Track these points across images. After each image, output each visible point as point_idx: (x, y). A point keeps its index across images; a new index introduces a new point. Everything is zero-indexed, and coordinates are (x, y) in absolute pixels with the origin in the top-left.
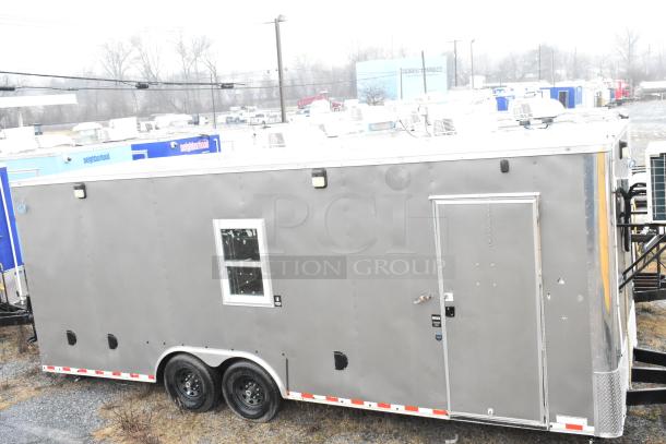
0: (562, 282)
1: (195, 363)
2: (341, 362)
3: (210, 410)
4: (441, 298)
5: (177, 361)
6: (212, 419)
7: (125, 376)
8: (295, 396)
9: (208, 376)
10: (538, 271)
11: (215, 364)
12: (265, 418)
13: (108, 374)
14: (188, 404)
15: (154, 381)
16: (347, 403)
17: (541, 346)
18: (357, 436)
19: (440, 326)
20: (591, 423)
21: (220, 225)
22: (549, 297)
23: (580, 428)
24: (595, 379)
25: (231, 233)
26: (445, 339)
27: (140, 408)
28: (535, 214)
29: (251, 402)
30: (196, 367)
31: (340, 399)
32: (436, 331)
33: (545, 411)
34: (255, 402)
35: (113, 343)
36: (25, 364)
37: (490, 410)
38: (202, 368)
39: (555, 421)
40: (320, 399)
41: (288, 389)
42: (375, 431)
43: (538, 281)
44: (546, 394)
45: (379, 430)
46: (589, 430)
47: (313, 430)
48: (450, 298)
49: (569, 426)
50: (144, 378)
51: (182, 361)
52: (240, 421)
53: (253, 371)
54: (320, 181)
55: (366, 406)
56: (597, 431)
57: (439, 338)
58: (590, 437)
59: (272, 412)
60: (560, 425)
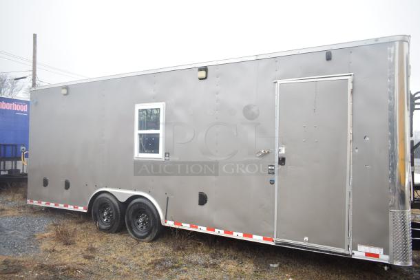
0: (368, 139)
1: (111, 198)
2: (203, 199)
3: (116, 232)
4: (277, 151)
5: (100, 198)
6: (116, 238)
7: (71, 208)
8: (170, 224)
9: (118, 208)
10: (350, 131)
11: (123, 200)
12: (147, 239)
13: (61, 206)
14: (104, 227)
15: (86, 211)
16: (203, 230)
17: (349, 189)
18: (207, 256)
19: (274, 173)
20: (386, 253)
21: (138, 107)
22: (357, 151)
23: (377, 256)
24: (391, 216)
25: (145, 112)
26: (276, 183)
28: (350, 87)
29: (142, 227)
30: (111, 201)
31: (199, 227)
32: (271, 177)
33: (349, 241)
34: (144, 228)
35: (67, 186)
37: (306, 238)
38: (115, 202)
39: (356, 250)
40: (186, 226)
41: (166, 219)
42: (221, 254)
43: (349, 137)
44: (351, 227)
45: (224, 254)
46: (384, 259)
47: (179, 249)
48: (283, 151)
49: (368, 254)
50: (81, 209)
51: (103, 197)
52: (133, 240)
53: (149, 208)
54: (203, 74)
55: (217, 232)
56: (392, 258)
57: (272, 182)
58: (385, 264)
59: (154, 234)
60: (360, 253)
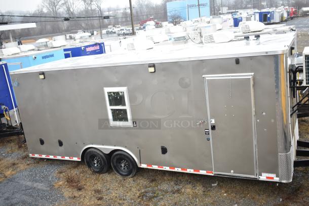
0: (264, 114)
1: (98, 152)
2: (164, 151)
3: (106, 172)
4: (209, 122)
5: (90, 152)
6: (107, 177)
7: (67, 158)
8: (144, 166)
9: (104, 157)
10: (253, 109)
11: (107, 152)
12: (131, 176)
13: (59, 158)
14: (96, 170)
15: (80, 160)
16: (167, 169)
17: (255, 142)
18: (172, 183)
19: (209, 134)
20: (277, 176)
21: (107, 90)
22: (258, 121)
23: (273, 178)
24: (279, 157)
25: (112, 93)
26: (211, 140)
27: (75, 172)
28: (252, 83)
29: (124, 169)
30: (99, 154)
31: (164, 167)
32: (207, 136)
33: (257, 171)
34: (126, 169)
35: (61, 144)
36: (22, 153)
37: (232, 171)
38: (102, 154)
39: (261, 176)
40: (155, 167)
41: (140, 163)
42: (180, 180)
43: (253, 113)
44: (257, 163)
45: (182, 180)
46: (276, 179)
47: (152, 181)
48: (213, 121)
49: (267, 178)
50: (75, 159)
51: (92, 151)
52: (120, 177)
53: (124, 155)
54: (152, 70)
55: (176, 170)
56: (280, 179)
57: (208, 140)
58: (277, 182)
59: (134, 173)
60: (263, 177)
